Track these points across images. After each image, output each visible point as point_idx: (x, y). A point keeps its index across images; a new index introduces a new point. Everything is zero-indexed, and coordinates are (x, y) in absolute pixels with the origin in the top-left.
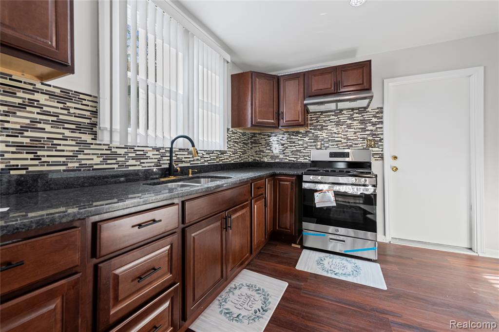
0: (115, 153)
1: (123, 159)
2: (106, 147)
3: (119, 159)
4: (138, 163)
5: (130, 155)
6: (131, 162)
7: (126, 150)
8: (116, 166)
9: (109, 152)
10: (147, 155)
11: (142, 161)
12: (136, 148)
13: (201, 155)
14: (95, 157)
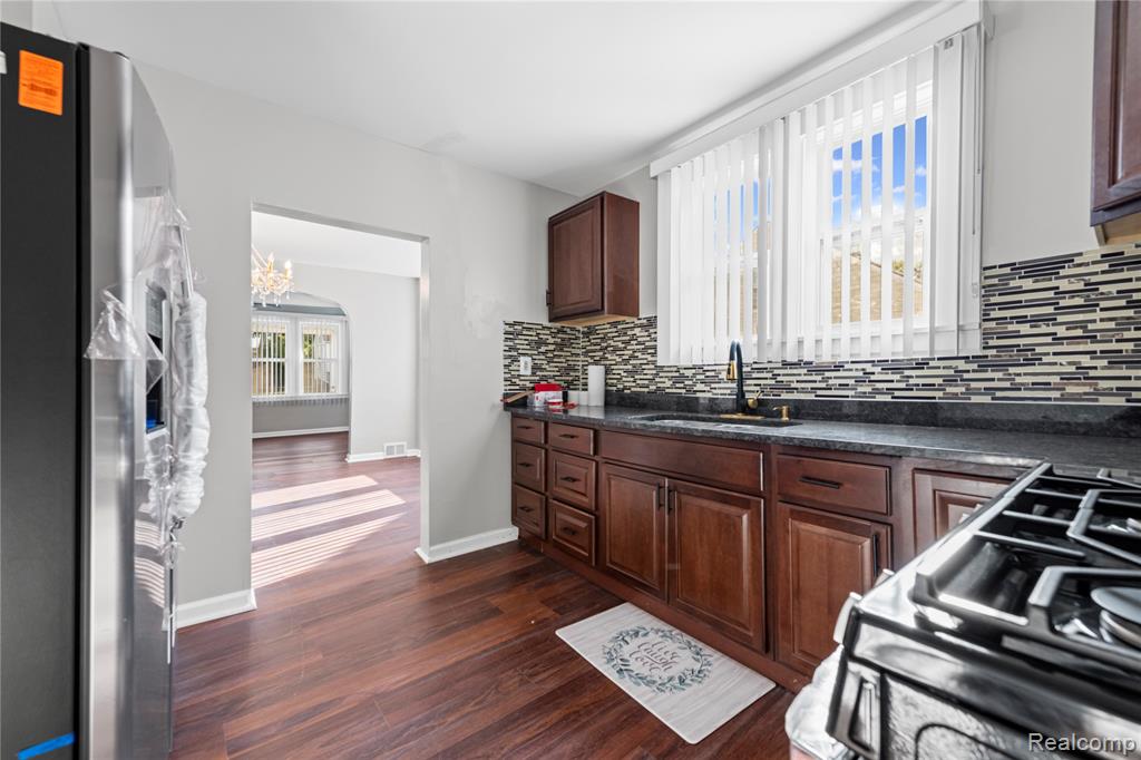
0: (682, 376)
1: (691, 383)
2: (675, 369)
3: (686, 383)
4: (708, 388)
5: (698, 377)
6: (700, 387)
7: (694, 371)
8: (684, 391)
9: (677, 374)
10: (720, 377)
11: (713, 386)
12: (705, 368)
13: (861, 374)
14: (666, 380)
